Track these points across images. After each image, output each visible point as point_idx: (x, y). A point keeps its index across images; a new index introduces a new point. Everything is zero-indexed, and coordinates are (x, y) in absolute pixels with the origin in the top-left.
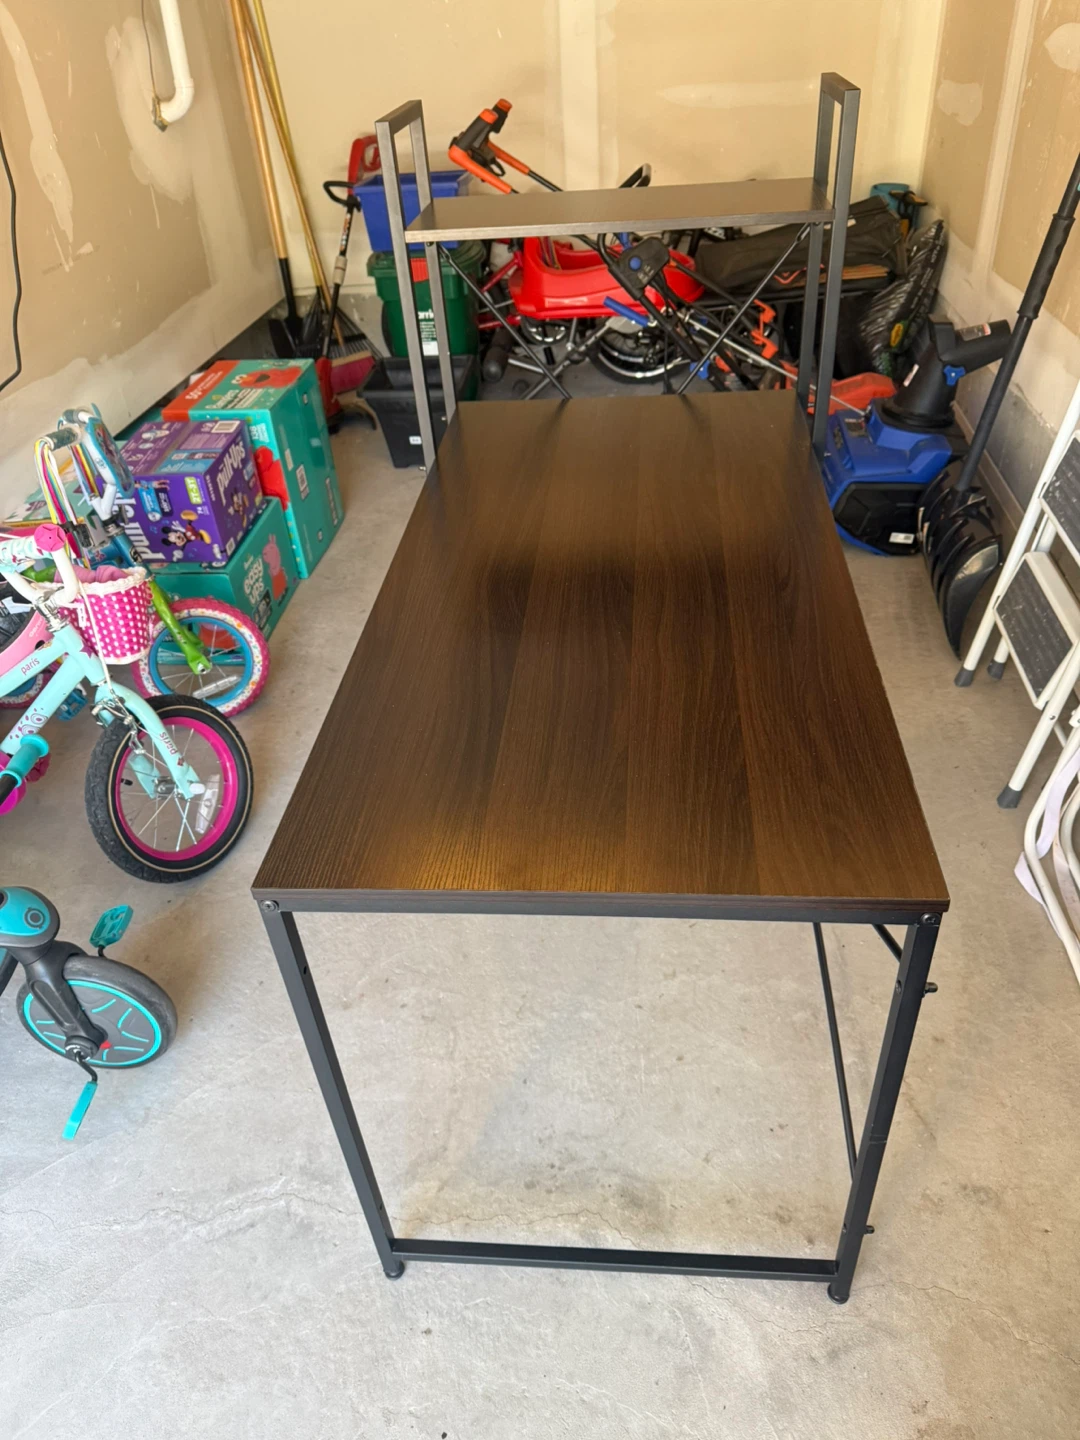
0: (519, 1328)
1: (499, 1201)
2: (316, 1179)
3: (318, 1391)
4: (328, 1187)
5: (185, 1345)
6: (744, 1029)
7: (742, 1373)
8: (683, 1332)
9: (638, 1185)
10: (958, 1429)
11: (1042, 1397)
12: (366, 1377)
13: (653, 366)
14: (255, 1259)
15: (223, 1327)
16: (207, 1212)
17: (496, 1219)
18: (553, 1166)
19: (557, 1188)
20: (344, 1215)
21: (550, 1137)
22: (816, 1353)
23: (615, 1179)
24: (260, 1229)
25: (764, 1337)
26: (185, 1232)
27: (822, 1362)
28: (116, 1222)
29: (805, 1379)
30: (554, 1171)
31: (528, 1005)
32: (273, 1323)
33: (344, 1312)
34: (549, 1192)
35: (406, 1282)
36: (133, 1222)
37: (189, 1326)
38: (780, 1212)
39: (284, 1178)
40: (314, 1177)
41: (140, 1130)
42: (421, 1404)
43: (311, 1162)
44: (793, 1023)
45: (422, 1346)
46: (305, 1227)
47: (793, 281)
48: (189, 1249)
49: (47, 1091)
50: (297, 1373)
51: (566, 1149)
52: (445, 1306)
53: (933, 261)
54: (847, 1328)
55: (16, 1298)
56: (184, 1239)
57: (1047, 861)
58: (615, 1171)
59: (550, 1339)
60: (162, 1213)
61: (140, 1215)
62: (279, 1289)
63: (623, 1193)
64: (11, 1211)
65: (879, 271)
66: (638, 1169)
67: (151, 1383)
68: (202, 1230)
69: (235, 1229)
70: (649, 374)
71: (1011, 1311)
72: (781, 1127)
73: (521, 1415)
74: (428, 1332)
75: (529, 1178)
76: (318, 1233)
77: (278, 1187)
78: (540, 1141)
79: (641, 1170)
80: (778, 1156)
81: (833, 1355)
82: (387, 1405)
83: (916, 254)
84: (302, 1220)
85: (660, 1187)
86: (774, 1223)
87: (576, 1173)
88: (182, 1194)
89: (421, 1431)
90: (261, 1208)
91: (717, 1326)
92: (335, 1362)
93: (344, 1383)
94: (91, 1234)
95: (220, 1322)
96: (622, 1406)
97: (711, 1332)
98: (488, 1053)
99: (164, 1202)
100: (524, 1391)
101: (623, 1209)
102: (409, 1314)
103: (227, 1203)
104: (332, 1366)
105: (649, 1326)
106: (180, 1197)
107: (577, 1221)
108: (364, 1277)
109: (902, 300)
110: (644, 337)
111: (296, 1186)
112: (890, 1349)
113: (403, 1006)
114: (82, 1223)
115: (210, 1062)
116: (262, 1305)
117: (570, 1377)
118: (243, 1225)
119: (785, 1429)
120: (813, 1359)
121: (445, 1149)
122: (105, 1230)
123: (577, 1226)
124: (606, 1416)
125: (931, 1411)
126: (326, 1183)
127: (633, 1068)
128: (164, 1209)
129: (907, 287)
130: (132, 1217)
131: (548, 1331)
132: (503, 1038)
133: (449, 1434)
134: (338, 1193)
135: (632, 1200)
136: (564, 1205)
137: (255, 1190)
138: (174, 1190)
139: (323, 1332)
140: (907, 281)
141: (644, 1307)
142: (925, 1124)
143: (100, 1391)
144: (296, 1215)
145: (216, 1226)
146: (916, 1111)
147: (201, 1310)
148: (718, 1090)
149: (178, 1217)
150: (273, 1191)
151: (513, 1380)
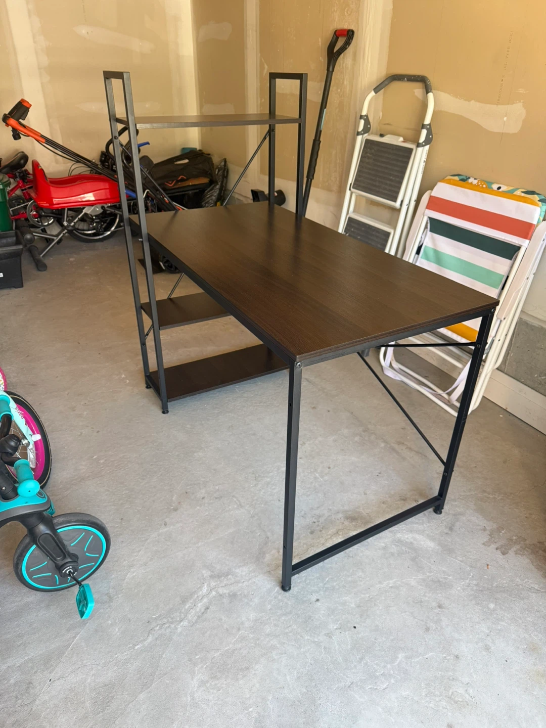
0: (350, 579)
1: (304, 544)
2: (221, 577)
3: (293, 645)
4: (230, 576)
5: (218, 668)
6: (343, 450)
7: (430, 549)
8: (403, 548)
9: (350, 513)
10: (498, 528)
11: (510, 509)
12: (308, 629)
13: (102, 233)
14: (220, 620)
15: (230, 651)
16: (180, 616)
17: (309, 550)
18: (315, 522)
19: (322, 528)
20: (246, 582)
21: (305, 514)
22: (446, 531)
23: (340, 515)
24: (212, 608)
25: (428, 535)
26: (177, 629)
27: (449, 532)
28: (134, 645)
29: (449, 540)
30: (317, 523)
31: (257, 475)
32: (251, 636)
33: (278, 614)
34: (321, 531)
35: (295, 589)
36: (144, 640)
37: (213, 661)
38: (402, 498)
39: (206, 584)
40: (219, 576)
41: (112, 604)
42: (337, 624)
43: (213, 572)
44: (356, 441)
45: (320, 606)
46: (233, 596)
47: (174, 185)
48: (185, 634)
49: (37, 616)
50: (278, 645)
51: (315, 514)
52: (316, 589)
53: (225, 175)
54: (448, 520)
55: (108, 706)
56: (178, 632)
57: (391, 366)
58: (338, 513)
59: (363, 576)
60: (158, 628)
61: (146, 635)
62: (243, 623)
63: (347, 518)
64: (67, 675)
65: (205, 180)
66: (345, 508)
67: (215, 691)
68: (185, 623)
69: (200, 614)
70: (101, 237)
71: (484, 491)
72: (380, 473)
73: (375, 604)
74: (318, 600)
75: (309, 531)
76: (241, 594)
77: (206, 588)
78: (303, 517)
79: (346, 508)
80: (386, 482)
81: (451, 529)
82: (324, 633)
83: (218, 173)
84: (229, 594)
85: (358, 510)
86: (402, 502)
87: (325, 520)
88: (160, 616)
89: (345, 631)
90: (205, 600)
91: (412, 540)
92: (291, 632)
93: (301, 636)
94: (126, 657)
95: (227, 650)
96: (404, 581)
97: (411, 543)
98: (255, 498)
99: (154, 624)
100: (369, 597)
101: (351, 523)
102: (305, 599)
103: (187, 607)
104: (290, 634)
105: (392, 553)
106: (161, 618)
107: (339, 535)
108: (275, 598)
109: (218, 192)
110: (96, 219)
111: (214, 584)
112: (464, 518)
113: (203, 498)
114: (116, 656)
115: (125, 560)
116: (240, 633)
117: (380, 582)
118: (203, 610)
119: (456, 556)
120: (447, 533)
121: (268, 538)
122: (132, 652)
123: (340, 536)
124: (402, 586)
125: (488, 528)
126: (227, 575)
127: (316, 478)
128: (157, 626)
129: (218, 187)
130: (142, 639)
131: (360, 574)
132: (258, 490)
133: (356, 626)
134: (236, 576)
135: (352, 519)
136: (330, 532)
137: (196, 596)
138: (155, 616)
139: (275, 625)
140: (217, 184)
141: (385, 548)
142: (421, 453)
143: (193, 710)
144: (225, 593)
145: (190, 618)
146: (415, 451)
147: (214, 651)
148: (350, 472)
149: (167, 625)
150: (205, 591)
151: (363, 596)
